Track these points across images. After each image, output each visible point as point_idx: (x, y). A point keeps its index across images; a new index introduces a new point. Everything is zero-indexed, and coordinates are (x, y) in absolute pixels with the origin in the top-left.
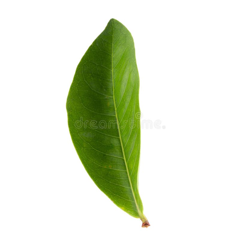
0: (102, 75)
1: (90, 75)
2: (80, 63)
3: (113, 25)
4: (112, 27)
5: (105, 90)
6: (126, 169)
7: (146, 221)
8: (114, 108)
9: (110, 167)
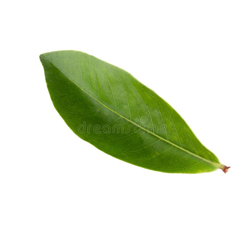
0: (78, 99)
1: (69, 106)
2: (54, 103)
3: (46, 59)
4: (47, 60)
5: (91, 107)
6: (171, 145)
7: (225, 167)
8: (114, 113)
9: (157, 153)
